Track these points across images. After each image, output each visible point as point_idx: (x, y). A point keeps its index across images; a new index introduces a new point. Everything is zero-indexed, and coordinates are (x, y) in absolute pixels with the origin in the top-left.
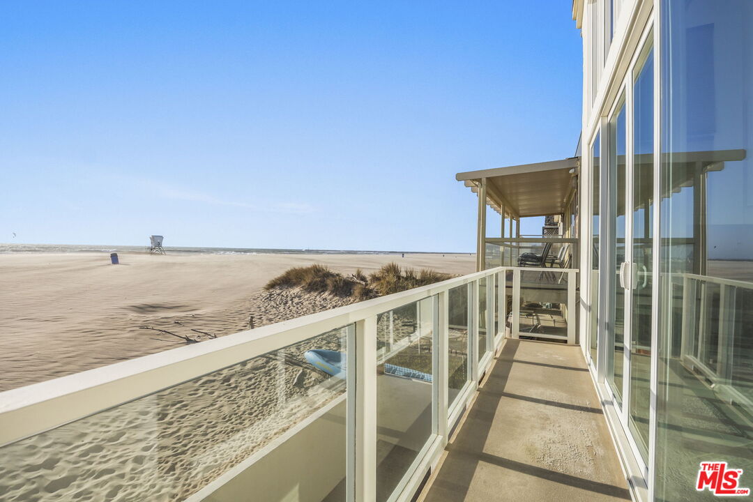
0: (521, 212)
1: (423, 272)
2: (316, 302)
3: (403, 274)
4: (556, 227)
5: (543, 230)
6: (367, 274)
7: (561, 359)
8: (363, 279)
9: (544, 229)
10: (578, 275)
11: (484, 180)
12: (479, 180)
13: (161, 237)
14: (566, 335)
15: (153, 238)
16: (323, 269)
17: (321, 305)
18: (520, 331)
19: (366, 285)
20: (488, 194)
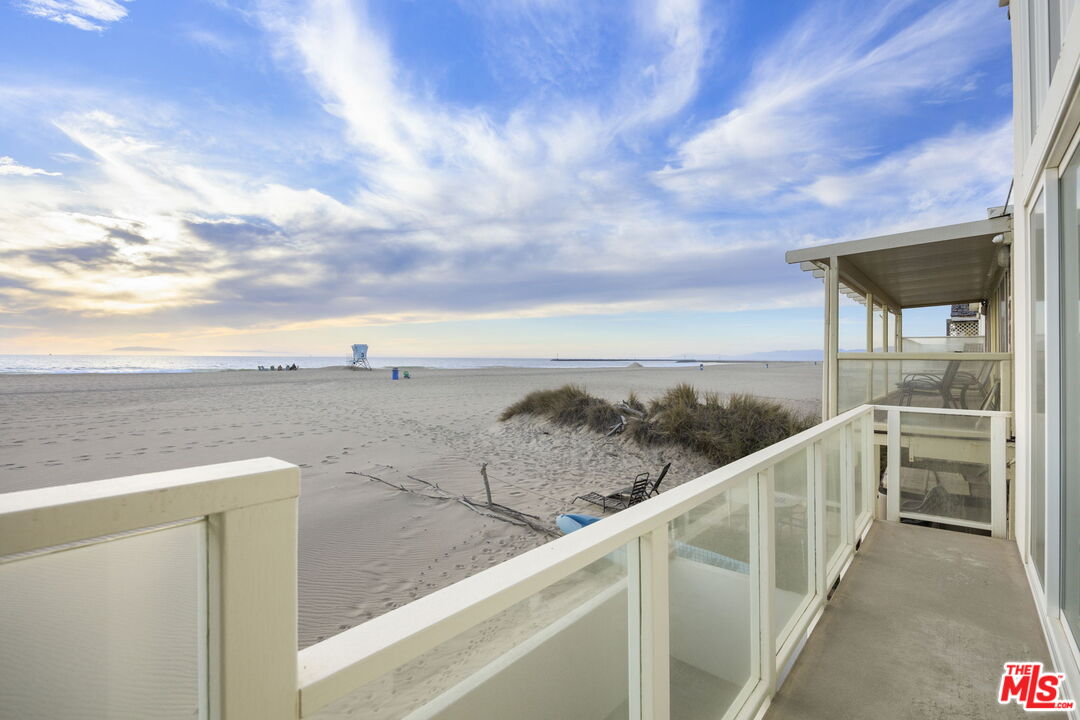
0: (904, 301)
1: (734, 399)
2: (572, 441)
3: (702, 401)
4: (973, 319)
5: (948, 325)
6: (645, 400)
7: (977, 564)
8: (639, 407)
9: (949, 323)
10: (1011, 422)
11: (834, 262)
12: (826, 261)
13: (365, 347)
14: (989, 521)
15: (356, 348)
16: (579, 392)
17: (578, 446)
18: (901, 510)
19: (646, 416)
20: (841, 278)
